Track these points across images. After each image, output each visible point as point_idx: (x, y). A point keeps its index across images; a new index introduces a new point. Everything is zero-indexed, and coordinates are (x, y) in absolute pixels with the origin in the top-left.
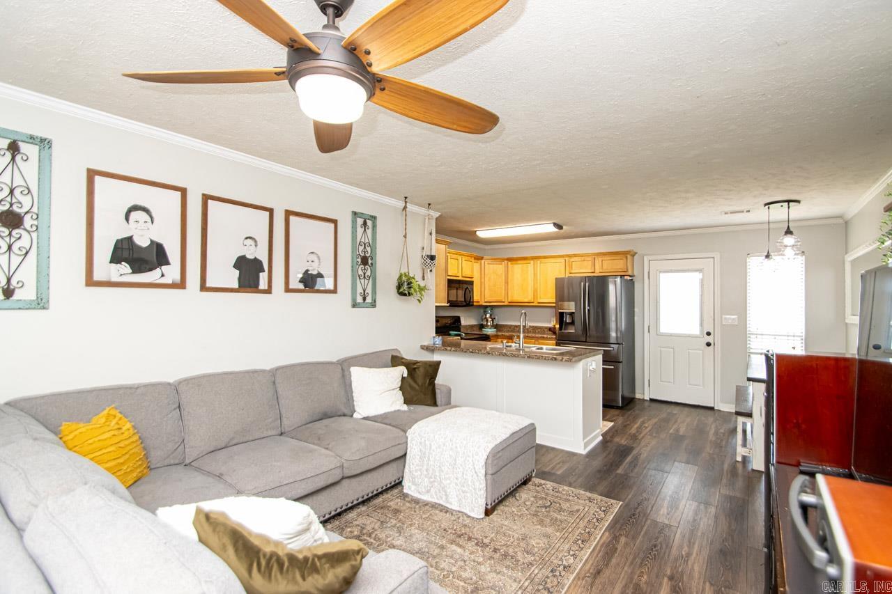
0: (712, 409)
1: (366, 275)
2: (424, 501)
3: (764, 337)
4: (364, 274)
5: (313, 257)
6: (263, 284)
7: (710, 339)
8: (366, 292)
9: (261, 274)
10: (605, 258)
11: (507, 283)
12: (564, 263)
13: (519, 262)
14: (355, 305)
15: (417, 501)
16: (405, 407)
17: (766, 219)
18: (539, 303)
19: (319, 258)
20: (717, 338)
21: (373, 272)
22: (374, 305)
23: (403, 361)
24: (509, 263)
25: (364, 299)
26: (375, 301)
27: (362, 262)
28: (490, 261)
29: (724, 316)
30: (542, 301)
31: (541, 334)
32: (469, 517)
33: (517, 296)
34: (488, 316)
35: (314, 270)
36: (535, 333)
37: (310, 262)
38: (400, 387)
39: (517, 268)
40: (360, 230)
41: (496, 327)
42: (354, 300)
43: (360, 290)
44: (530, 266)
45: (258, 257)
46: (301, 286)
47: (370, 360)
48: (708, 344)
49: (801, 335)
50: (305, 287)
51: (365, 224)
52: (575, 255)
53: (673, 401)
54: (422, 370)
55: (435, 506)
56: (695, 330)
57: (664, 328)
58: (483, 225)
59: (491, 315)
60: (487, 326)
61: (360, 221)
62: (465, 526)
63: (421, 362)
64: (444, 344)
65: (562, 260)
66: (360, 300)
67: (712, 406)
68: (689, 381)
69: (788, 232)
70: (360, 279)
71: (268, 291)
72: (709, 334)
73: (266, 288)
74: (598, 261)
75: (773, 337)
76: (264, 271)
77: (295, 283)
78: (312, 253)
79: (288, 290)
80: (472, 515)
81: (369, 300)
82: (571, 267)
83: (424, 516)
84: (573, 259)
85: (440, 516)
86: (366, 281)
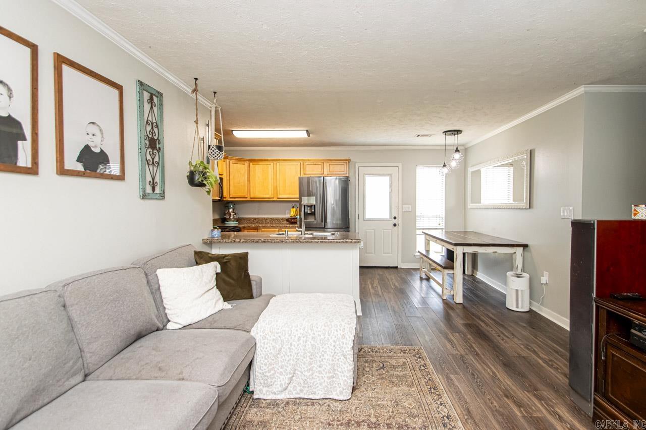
0: (396, 267)
1: (155, 161)
2: (282, 400)
3: (424, 218)
4: (153, 159)
5: (93, 129)
6: (24, 158)
7: (395, 221)
8: (155, 181)
9: (20, 143)
10: (332, 164)
11: (249, 181)
12: (299, 165)
13: (260, 163)
14: (144, 196)
15: (274, 404)
16: (227, 306)
17: (443, 143)
18: (278, 198)
19: (101, 130)
20: (400, 221)
21: (162, 158)
22: (162, 196)
23: (210, 255)
24: (251, 164)
25: (154, 189)
26: (164, 192)
27: (150, 145)
28: (234, 161)
29: (403, 206)
30: (280, 196)
31: (278, 224)
32: (336, 400)
33: (259, 192)
34: (231, 210)
35: (96, 146)
36: (272, 223)
37: (90, 136)
38: (216, 285)
39: (258, 169)
40: (147, 107)
41: (238, 220)
42: (144, 190)
43: (149, 178)
44: (270, 167)
45: (14, 116)
46: (80, 167)
47: (172, 259)
48: (395, 225)
49: (442, 216)
50: (85, 170)
51: (151, 99)
52: (309, 160)
53: (373, 266)
54: (233, 263)
55: (297, 401)
56: (386, 216)
57: (368, 216)
58: (238, 126)
59: (233, 210)
60: (230, 219)
61: (146, 95)
62: (341, 412)
63: (229, 255)
64: (223, 237)
65: (298, 163)
66: (149, 190)
67: (397, 266)
68: (384, 251)
69: (457, 151)
70: (148, 164)
71: (33, 170)
72: (395, 218)
73: (29, 165)
74: (326, 165)
75: (428, 218)
76: (24, 139)
77: (72, 163)
78: (93, 123)
79: (62, 171)
80: (341, 398)
81: (158, 190)
82: (305, 169)
83: (297, 418)
84: (307, 163)
85: (311, 411)
86: (155, 169)
